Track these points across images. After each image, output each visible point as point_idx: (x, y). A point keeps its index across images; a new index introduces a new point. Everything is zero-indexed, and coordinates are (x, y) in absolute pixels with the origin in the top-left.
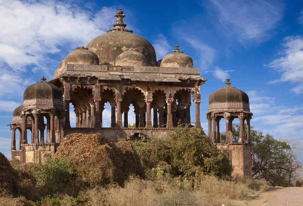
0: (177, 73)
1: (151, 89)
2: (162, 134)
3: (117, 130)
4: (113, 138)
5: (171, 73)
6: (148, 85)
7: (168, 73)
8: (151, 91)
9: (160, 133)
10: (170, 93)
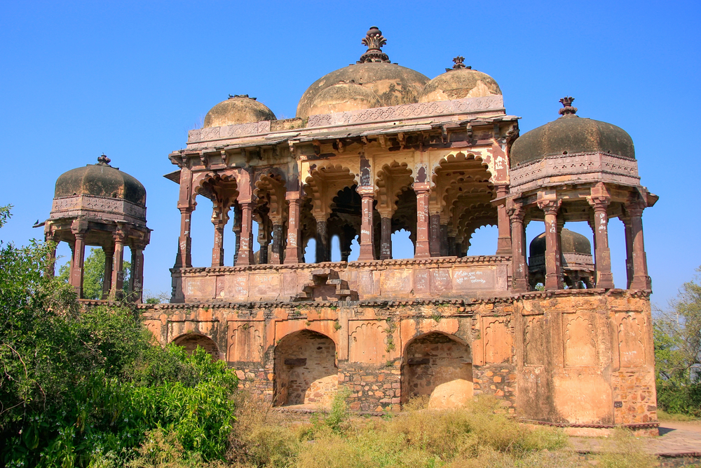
0: (442, 114)
1: (371, 163)
2: (398, 275)
3: (284, 271)
4: (274, 290)
5: (425, 115)
6: (364, 153)
7: (416, 117)
8: (370, 166)
9: (394, 274)
10: (419, 166)
